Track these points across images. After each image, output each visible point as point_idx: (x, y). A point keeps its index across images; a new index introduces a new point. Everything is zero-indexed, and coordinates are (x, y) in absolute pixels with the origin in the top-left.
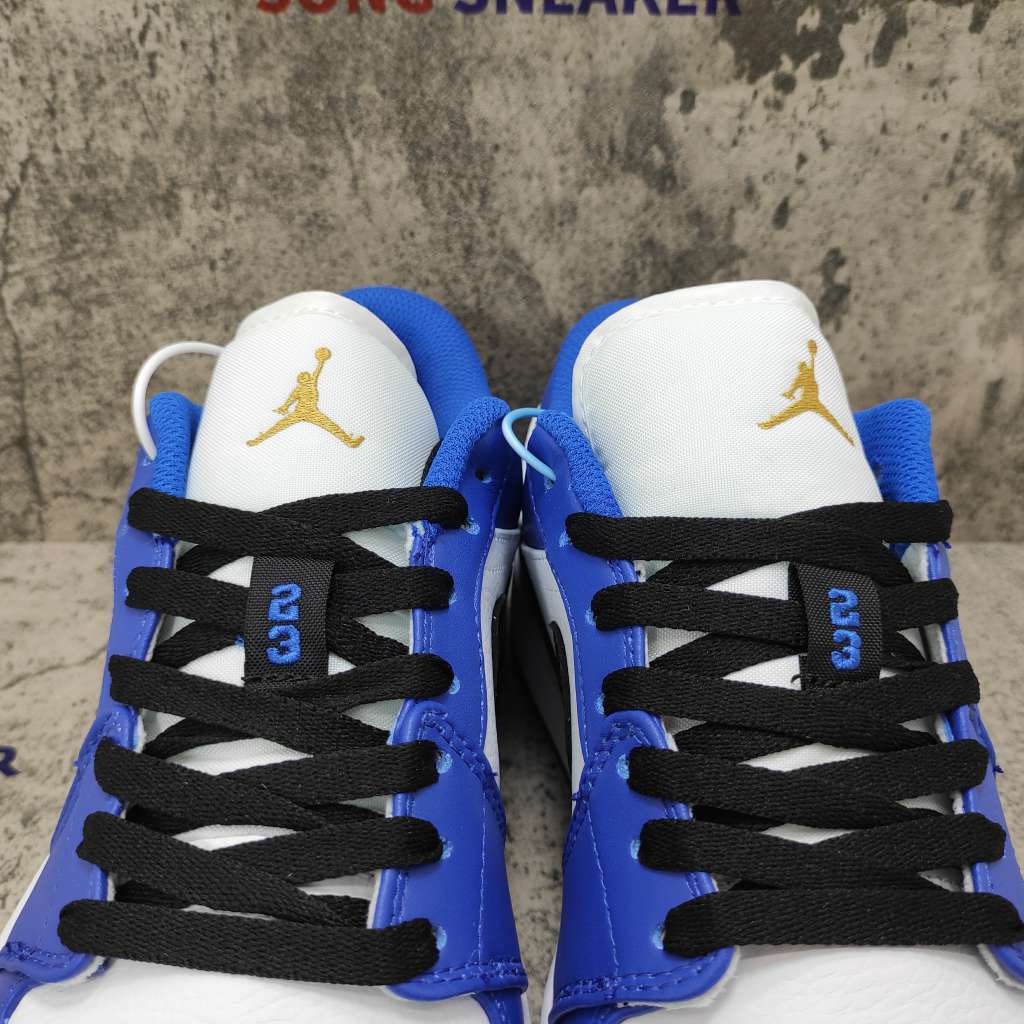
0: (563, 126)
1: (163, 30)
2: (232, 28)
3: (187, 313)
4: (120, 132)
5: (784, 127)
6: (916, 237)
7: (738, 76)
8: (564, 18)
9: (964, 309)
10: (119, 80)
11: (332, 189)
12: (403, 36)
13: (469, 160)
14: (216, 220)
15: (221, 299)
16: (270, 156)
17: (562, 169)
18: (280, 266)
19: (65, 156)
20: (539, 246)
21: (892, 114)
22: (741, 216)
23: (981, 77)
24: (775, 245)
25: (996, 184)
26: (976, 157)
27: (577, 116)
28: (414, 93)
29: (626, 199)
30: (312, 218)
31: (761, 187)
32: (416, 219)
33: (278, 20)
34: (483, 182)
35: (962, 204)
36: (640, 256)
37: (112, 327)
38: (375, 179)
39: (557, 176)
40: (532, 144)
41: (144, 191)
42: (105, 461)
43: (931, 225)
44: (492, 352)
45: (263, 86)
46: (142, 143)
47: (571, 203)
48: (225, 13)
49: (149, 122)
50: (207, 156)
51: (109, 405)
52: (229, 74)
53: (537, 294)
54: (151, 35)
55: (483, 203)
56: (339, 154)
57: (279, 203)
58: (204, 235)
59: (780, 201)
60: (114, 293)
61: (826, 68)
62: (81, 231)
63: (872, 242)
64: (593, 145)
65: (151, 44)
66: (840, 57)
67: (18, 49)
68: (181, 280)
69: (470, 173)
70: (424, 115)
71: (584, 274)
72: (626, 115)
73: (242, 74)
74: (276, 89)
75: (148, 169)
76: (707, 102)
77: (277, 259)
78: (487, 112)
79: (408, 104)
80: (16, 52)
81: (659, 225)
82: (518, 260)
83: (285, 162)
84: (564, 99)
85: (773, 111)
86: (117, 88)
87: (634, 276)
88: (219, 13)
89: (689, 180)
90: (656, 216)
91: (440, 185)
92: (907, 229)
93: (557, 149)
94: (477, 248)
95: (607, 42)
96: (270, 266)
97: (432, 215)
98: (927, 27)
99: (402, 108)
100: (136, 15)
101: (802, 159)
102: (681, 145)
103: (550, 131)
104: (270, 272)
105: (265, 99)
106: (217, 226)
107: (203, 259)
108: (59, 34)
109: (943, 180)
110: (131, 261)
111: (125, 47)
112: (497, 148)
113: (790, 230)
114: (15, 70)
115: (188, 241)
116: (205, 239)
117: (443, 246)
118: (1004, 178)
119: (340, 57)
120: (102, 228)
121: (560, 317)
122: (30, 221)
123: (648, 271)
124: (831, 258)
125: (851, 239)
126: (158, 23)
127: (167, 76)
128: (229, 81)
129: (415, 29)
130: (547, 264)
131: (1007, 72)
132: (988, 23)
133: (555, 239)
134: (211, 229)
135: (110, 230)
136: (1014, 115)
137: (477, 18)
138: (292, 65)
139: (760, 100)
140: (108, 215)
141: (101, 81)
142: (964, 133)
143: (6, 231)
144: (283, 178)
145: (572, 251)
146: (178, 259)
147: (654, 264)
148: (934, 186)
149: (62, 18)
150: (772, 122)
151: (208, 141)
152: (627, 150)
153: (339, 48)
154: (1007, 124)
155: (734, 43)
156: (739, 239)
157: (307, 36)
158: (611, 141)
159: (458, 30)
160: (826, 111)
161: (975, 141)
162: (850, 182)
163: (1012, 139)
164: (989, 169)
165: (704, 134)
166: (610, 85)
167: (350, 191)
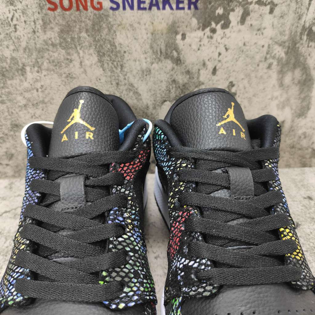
0: (145, 45)
1: (18, 17)
2: (40, 16)
3: (30, 105)
4: (6, 49)
5: (213, 44)
6: (256, 77)
7: (199, 29)
8: (144, 11)
9: (272, 99)
10: (5, 33)
11: (74, 66)
12: (94, 18)
13: (117, 57)
14: (38, 76)
15: (40, 101)
16: (54, 56)
17: (146, 58)
18: (59, 90)
20: (140, 82)
21: (246, 40)
22: (202, 72)
23: (273, 28)
24: (213, 81)
25: (279, 60)
26: (273, 53)
27: (150, 41)
28: (98, 35)
29: (166, 67)
30: (68, 75)
31: (207, 63)
32: (101, 75)
33: (54, 14)
34: (121, 63)
35: (269, 67)
36: (171, 85)
37: (6, 110)
38: (87, 63)
39: (144, 61)
40: (136, 51)
41: (15, 67)
42: (6, 152)
43: (260, 73)
45: (50, 34)
46: (13, 52)
47: (149, 69)
48: (38, 11)
49: (15, 46)
50: (34, 56)
51: (6, 135)
52: (40, 31)
53: (140, 97)
54: (15, 19)
55: (121, 69)
56: (76, 55)
57: (58, 70)
58: (34, 81)
59: (213, 67)
60: (6, 100)
61: (226, 26)
63: (242, 79)
64: (155, 51)
65: (15, 22)
66: (230, 23)
68: (27, 95)
69: (117, 60)
70: (102, 42)
71: (154, 91)
72: (164, 42)
73: (44, 31)
74: (55, 35)
75: (16, 61)
76: (189, 37)
77: (58, 88)
78: (121, 41)
79: (97, 39)
81: (177, 75)
82: (134, 87)
83: (59, 58)
84: (145, 37)
85: (210, 39)
86: (5, 36)
87: (170, 91)
88: (36, 12)
89: (185, 61)
90: (175, 72)
92: (253, 75)
93: (144, 52)
94: (120, 83)
95: (158, 19)
96: (56, 90)
97: (106, 73)
98: (256, 13)
99: (95, 40)
100: (10, 13)
101: (220, 54)
102: (182, 50)
103: (141, 47)
104: (56, 92)
105: (51, 38)
106: (38, 78)
107: (34, 88)
109: (263, 59)
110: (11, 89)
111: (7, 23)
112: (125, 52)
113: (217, 76)
115: (29, 83)
116: (34, 82)
117: (110, 83)
118: (282, 58)
119: (74, 25)
120: (2, 79)
121: (147, 104)
123: (174, 89)
124: (230, 84)
125: (236, 78)
126: (17, 15)
127: (20, 32)
128: (40, 33)
129: (98, 16)
130: (143, 88)
131: (281, 26)
132: (275, 11)
133: (145, 80)
134: (36, 79)
135: (4, 80)
136: (284, 39)
137: (117, 12)
138: (60, 27)
140: (3, 75)
142: (269, 45)
144: (58, 63)
145: (150, 84)
146: (26, 88)
147: (176, 87)
148: (261, 61)
150: (210, 42)
151: (34, 51)
152: (165, 52)
153: (74, 22)
154: (282, 42)
155: (197, 19)
156: (202, 79)
157: (64, 17)
158: (161, 49)
159: (111, 16)
160: (226, 39)
161: (272, 48)
162: (235, 61)
163: (284, 47)
164: (277, 56)
165: (189, 47)
166: (159, 32)
167: (80, 67)
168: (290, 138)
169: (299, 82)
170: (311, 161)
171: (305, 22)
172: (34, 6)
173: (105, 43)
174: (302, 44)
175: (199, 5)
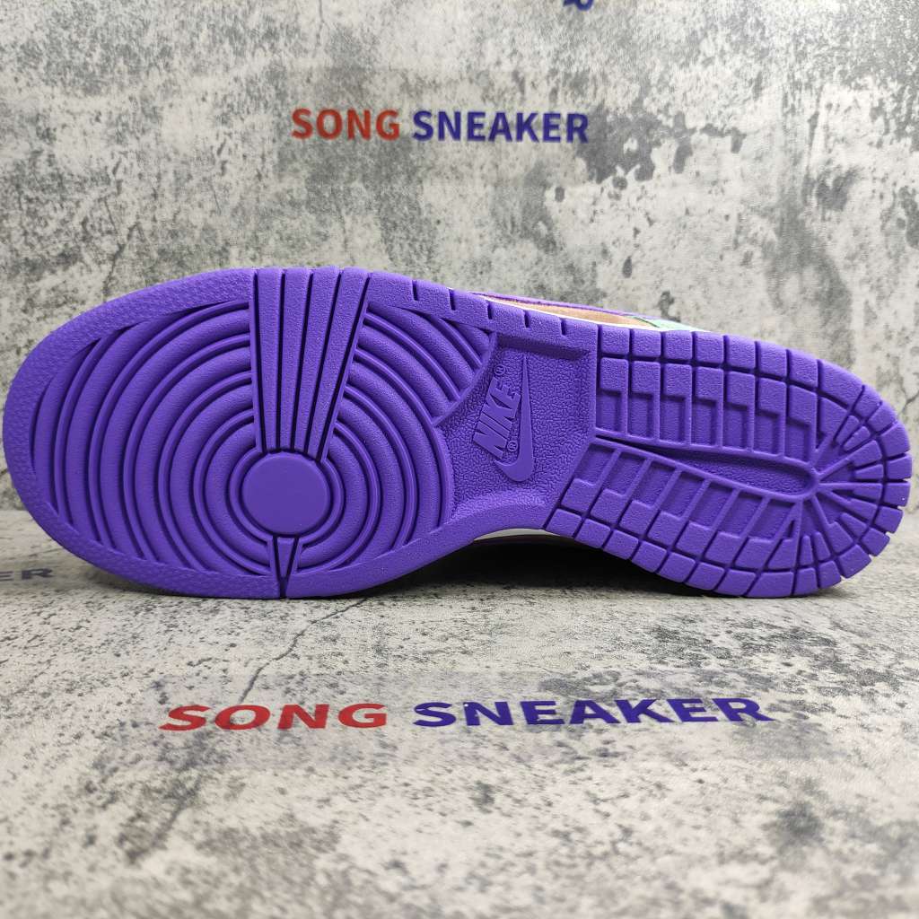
0: (481, 209)
1: (233, 147)
2: (275, 147)
4: (197, 209)
5: (622, 210)
6: (720, 283)
7: (590, 178)
8: (480, 143)
10: (201, 177)
12: (380, 154)
13: (421, 231)
16: (292, 226)
17: (481, 236)
19: (159, 224)
21: (690, 203)
22: (601, 269)
23: (744, 180)
24: (626, 289)
25: (766, 248)
26: (750, 230)
27: (489, 200)
28: (387, 187)
29: (524, 257)
31: (612, 249)
33: (304, 143)
34: (429, 245)
35: (746, 261)
38: (359, 242)
39: (477, 241)
40: (461, 220)
41: (206, 247)
43: (728, 275)
45: (291, 183)
46: (210, 217)
47: (488, 258)
48: (272, 138)
49: (217, 202)
50: (252, 225)
52: (271, 175)
54: (225, 151)
55: (429, 257)
56: (337, 225)
57: (296, 256)
59: (625, 259)
61: (646, 173)
62: (160, 273)
63: (690, 287)
64: (501, 221)
65: (224, 156)
66: (653, 168)
67: (140, 157)
69: (421, 238)
72: (520, 203)
73: (279, 175)
74: (299, 184)
75: (212, 234)
76: (571, 194)
78: (432, 200)
79: (382, 194)
80: (139, 158)
81: (547, 274)
83: (301, 230)
84: (481, 192)
85: (614, 201)
86: (199, 182)
88: (269, 138)
89: (565, 244)
91: (401, 246)
92: (712, 279)
93: (477, 223)
95: (507, 158)
97: (395, 266)
98: (704, 150)
99: (378, 197)
100: (217, 139)
101: (637, 231)
102: (557, 222)
103: (473, 212)
105: (292, 190)
108: (169, 150)
109: (731, 245)
111: (208, 157)
112: (438, 222)
113: (634, 278)
114: (137, 170)
118: (771, 243)
119: (341, 165)
120: (175, 272)
122: (128, 267)
124: (664, 298)
125: (676, 286)
126: (230, 143)
127: (232, 175)
128: (270, 179)
129: (388, 149)
131: (759, 177)
132: (742, 147)
135: (180, 274)
136: (769, 203)
137: (427, 143)
138: (311, 169)
139: (605, 194)
140: (181, 264)
141: (190, 177)
142: (740, 216)
143: (110, 273)
144: (298, 240)
148: (726, 249)
149: (171, 139)
150: (615, 207)
151: (253, 216)
152: (522, 224)
153: (341, 160)
154: (765, 209)
155: (585, 159)
156: (601, 285)
157: (322, 152)
158: (513, 218)
159: (415, 150)
160: (648, 201)
161: (747, 220)
162: (671, 247)
163: (771, 219)
164: (760, 239)
165: (571, 214)
166: (510, 183)
167: (342, 249)
169: (818, 297)
171: (807, 168)
172: (266, 128)
173: (398, 202)
174: (810, 214)
175: (589, 132)
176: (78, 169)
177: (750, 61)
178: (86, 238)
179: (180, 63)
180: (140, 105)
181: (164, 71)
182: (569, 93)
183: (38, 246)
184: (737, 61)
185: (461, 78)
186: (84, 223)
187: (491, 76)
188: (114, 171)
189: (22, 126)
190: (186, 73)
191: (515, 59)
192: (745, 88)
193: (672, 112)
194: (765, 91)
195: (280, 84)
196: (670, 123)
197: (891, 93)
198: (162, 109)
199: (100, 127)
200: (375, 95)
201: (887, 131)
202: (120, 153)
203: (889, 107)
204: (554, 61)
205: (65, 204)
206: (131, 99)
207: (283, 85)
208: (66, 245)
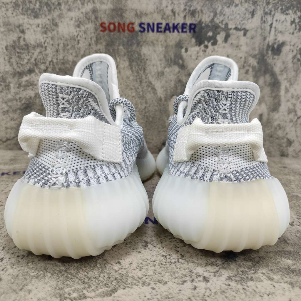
0: (161, 55)
2: (95, 35)
4: (70, 55)
7: (196, 45)
8: (161, 34)
10: (71, 45)
12: (128, 37)
13: (141, 62)
17: (161, 64)
20: (156, 81)
21: (229, 53)
23: (247, 45)
25: (254, 68)
26: (248, 62)
27: (164, 53)
28: (130, 48)
29: (174, 71)
32: (130, 75)
33: (104, 33)
34: (144, 67)
35: (247, 72)
36: (178, 83)
38: (121, 66)
39: (160, 66)
40: (154, 59)
44: (146, 105)
47: (163, 71)
48: (94, 32)
49: (77, 53)
53: (156, 92)
54: (79, 37)
55: (144, 71)
61: (215, 43)
64: (167, 59)
65: (79, 38)
66: (217, 41)
67: (52, 38)
69: (141, 65)
70: (132, 53)
71: (166, 87)
72: (174, 53)
73: (96, 44)
74: (103, 47)
76: (190, 50)
78: (145, 52)
82: (152, 84)
84: (161, 49)
85: (204, 52)
86: (71, 47)
87: (177, 88)
89: (187, 67)
90: (181, 75)
91: (135, 67)
93: (159, 60)
94: (143, 81)
95: (169, 38)
97: (133, 74)
98: (234, 36)
99: (128, 51)
100: (76, 32)
102: (185, 59)
103: (158, 56)
109: (242, 67)
111: (74, 39)
112: (147, 60)
114: (51, 42)
117: (136, 81)
119: (116, 41)
121: (161, 97)
126: (80, 34)
127: (81, 44)
128: (93, 46)
129: (131, 36)
130: (158, 85)
131: (252, 45)
132: (247, 35)
133: (159, 79)
136: (255, 53)
137: (143, 34)
138: (106, 42)
139: (201, 50)
141: (68, 45)
142: (245, 58)
145: (163, 82)
148: (240, 68)
149: (62, 33)
150: (204, 55)
152: (174, 60)
153: (116, 39)
154: (254, 55)
155: (195, 38)
157: (109, 36)
158: (171, 58)
159: (139, 36)
161: (248, 59)
163: (256, 58)
164: (251, 65)
165: (190, 57)
166: (170, 47)
168: (268, 129)
169: (270, 84)
170: (287, 150)
171: (268, 41)
172: (92, 29)
173: (134, 53)
174: (268, 57)
175: (197, 29)
176: (33, 42)
177: (250, 5)
178: (36, 65)
179: (64, 8)
180: (52, 22)
181: (59, 11)
182: (190, 17)
183: (21, 68)
184: (246, 5)
185: (155, 12)
186: (35, 60)
187: (164, 11)
188: (44, 43)
189: (15, 29)
190: (66, 11)
191: (172, 5)
192: (249, 14)
193: (224, 23)
194: (255, 16)
195: (96, 15)
196: (223, 26)
197: (297, 16)
198: (59, 23)
199: (39, 29)
200: (127, 18)
201: (296, 29)
202: (46, 37)
203: (297, 21)
204: (185, 6)
205: (29, 54)
206: (49, 19)
207: (97, 15)
208: (30, 67)
